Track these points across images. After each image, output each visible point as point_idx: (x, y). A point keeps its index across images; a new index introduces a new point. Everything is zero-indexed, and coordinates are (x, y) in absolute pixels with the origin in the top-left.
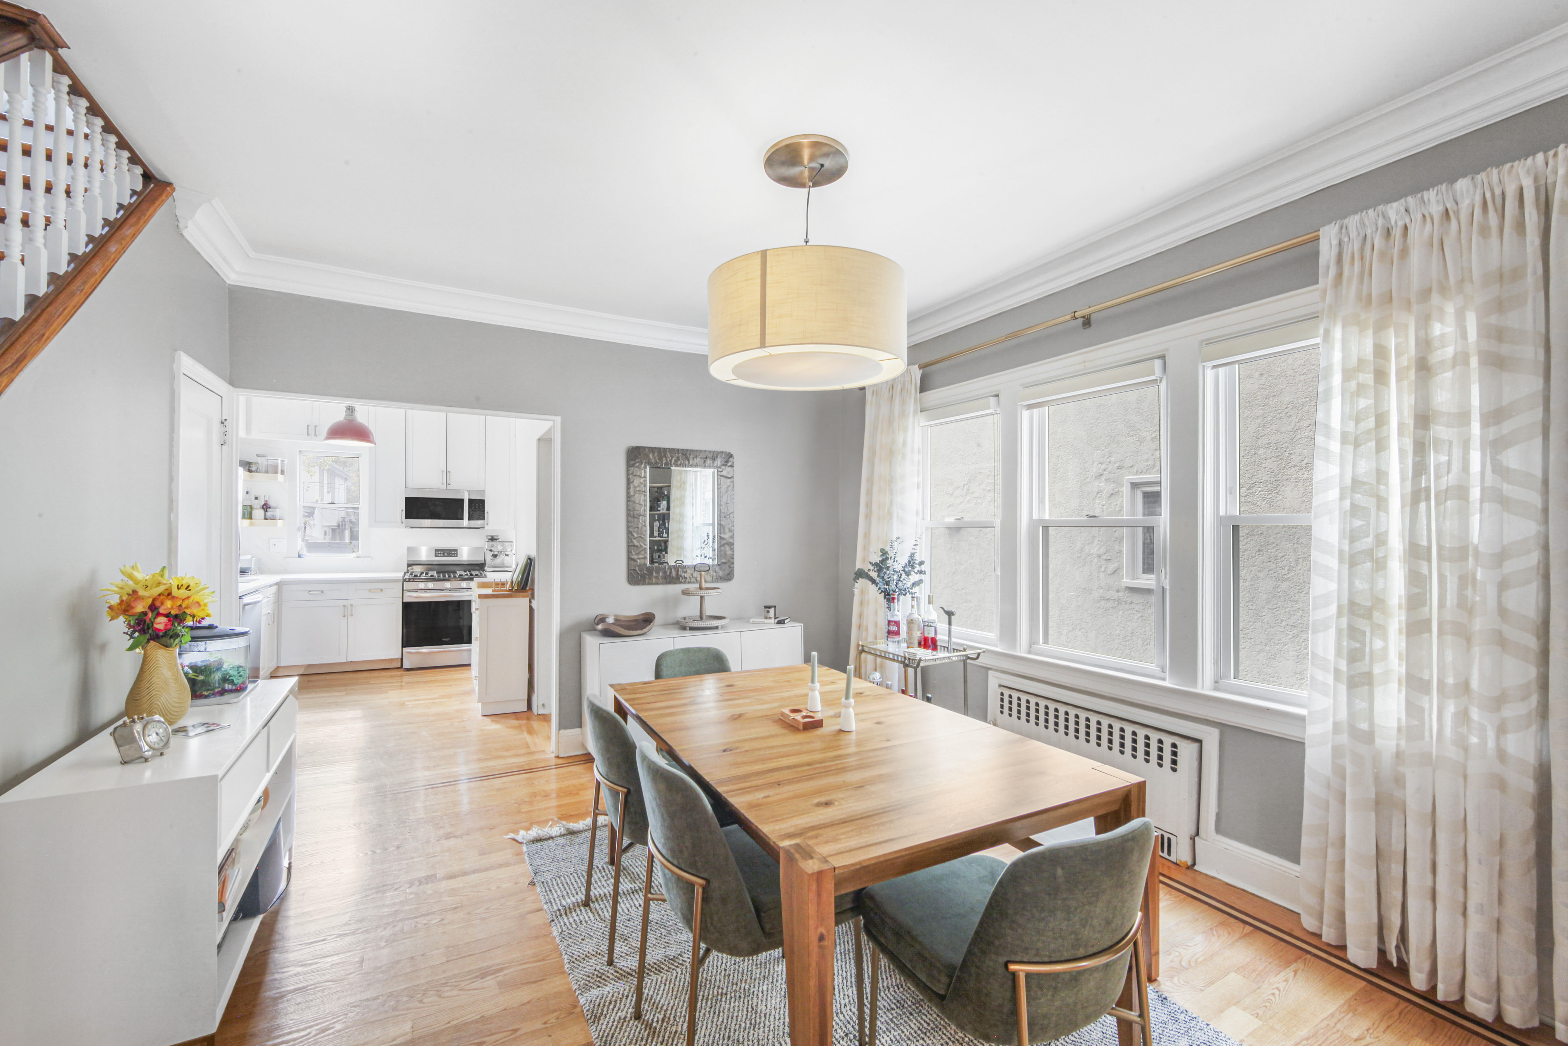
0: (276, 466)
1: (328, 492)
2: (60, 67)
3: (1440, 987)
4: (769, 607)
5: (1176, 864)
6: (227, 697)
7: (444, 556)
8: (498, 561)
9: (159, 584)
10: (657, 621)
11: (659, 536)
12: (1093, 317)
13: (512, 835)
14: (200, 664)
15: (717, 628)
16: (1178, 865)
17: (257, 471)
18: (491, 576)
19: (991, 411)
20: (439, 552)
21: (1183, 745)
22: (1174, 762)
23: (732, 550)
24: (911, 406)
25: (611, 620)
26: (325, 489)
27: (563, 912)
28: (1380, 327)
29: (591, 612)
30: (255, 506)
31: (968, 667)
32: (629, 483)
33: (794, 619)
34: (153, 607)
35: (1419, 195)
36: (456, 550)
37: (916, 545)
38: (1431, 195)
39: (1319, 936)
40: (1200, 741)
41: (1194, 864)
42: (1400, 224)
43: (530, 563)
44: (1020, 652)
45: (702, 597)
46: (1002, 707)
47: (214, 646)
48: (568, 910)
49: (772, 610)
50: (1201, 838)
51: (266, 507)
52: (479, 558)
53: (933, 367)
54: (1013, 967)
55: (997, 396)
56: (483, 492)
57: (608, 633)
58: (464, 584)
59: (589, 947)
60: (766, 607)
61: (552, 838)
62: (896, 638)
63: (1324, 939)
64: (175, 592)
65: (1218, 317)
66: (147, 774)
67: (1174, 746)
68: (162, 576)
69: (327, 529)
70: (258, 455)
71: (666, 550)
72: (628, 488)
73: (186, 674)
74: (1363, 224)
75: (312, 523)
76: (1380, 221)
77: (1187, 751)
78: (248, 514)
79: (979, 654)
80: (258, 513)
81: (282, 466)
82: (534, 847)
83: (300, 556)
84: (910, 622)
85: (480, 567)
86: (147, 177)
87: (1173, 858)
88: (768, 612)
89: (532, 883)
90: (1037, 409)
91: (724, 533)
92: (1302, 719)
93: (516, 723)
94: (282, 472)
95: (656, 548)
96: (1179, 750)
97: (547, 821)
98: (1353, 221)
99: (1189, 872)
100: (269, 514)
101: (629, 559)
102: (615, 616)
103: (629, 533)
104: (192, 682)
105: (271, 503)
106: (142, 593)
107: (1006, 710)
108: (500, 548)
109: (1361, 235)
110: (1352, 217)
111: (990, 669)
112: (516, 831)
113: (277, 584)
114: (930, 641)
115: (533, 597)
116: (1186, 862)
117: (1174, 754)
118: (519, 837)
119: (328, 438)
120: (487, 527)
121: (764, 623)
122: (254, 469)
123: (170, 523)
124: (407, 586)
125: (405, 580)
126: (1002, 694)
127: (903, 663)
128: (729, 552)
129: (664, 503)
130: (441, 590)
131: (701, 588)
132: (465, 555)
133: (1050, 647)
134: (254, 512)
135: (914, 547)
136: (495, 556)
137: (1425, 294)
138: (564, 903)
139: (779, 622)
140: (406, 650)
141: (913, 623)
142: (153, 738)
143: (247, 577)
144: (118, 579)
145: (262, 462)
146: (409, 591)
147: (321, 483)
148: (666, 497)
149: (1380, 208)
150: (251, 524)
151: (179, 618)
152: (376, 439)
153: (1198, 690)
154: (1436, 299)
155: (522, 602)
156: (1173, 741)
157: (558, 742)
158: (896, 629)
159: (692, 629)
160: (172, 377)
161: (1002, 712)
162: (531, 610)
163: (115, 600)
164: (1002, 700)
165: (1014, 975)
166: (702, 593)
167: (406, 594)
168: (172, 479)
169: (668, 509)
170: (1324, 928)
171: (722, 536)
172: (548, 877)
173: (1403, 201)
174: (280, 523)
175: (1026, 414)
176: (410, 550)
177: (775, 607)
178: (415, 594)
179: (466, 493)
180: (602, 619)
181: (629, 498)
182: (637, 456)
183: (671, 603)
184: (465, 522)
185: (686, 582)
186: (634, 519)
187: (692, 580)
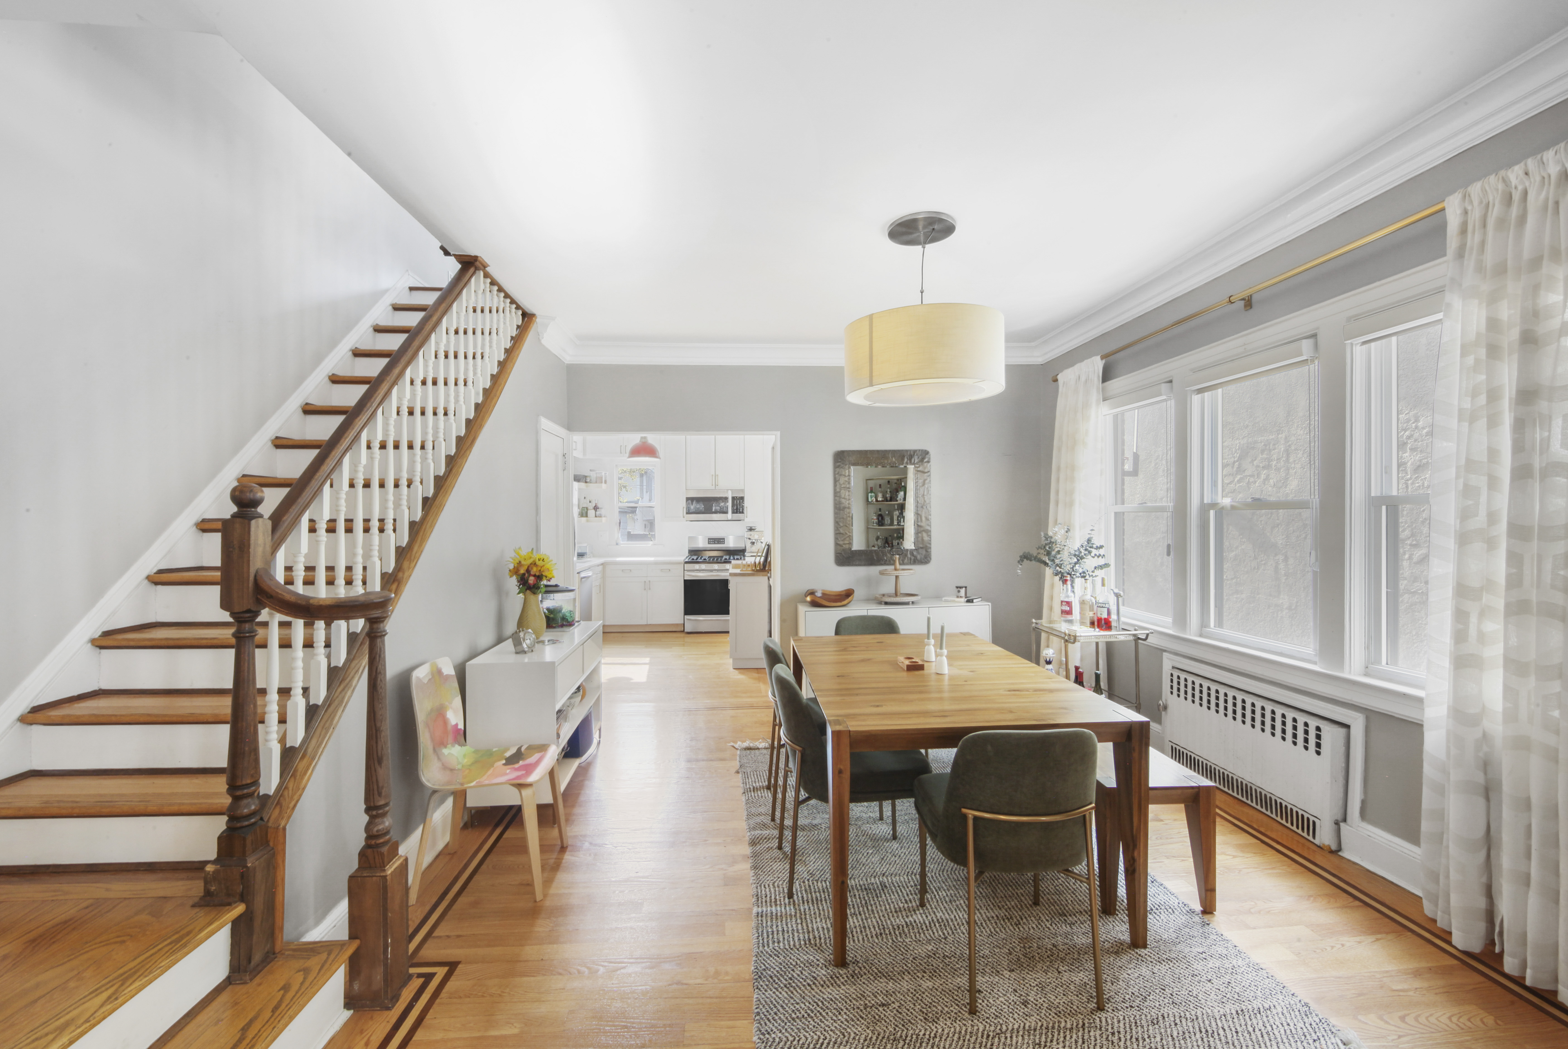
0: (602, 478)
1: (647, 492)
2: (487, 275)
3: (1529, 973)
4: (961, 587)
5: (1319, 847)
6: (565, 629)
7: (715, 543)
8: (750, 548)
9: (531, 558)
10: (856, 594)
12: (1255, 299)
13: (732, 744)
14: (551, 608)
15: (907, 603)
16: (1321, 848)
17: (590, 482)
18: (749, 560)
19: (1164, 397)
20: (712, 540)
21: (1328, 731)
22: (1318, 745)
23: (930, 536)
24: (1095, 396)
25: (819, 594)
26: (645, 491)
27: (752, 789)
28: (1493, 299)
29: (805, 587)
30: (589, 508)
31: (1140, 646)
32: (836, 481)
33: (985, 599)
34: (528, 571)
35: (1539, 157)
36: (724, 539)
37: (1092, 530)
38: (1549, 155)
39: (1435, 921)
40: (1348, 727)
41: (1340, 849)
42: (1520, 188)
43: (769, 549)
44: (1190, 635)
45: (897, 577)
46: (1172, 687)
47: (558, 596)
48: (755, 789)
49: (963, 591)
50: (1348, 825)
51: (596, 508)
52: (740, 545)
53: (1117, 355)
54: (964, 810)
55: (1171, 382)
56: (743, 491)
57: (815, 604)
58: (727, 566)
59: (762, 810)
60: (957, 587)
61: (758, 749)
62: (1069, 617)
63: (1439, 924)
64: (538, 563)
65: (1365, 291)
66: (526, 659)
67: (1318, 729)
68: (532, 553)
69: (647, 523)
70: (591, 470)
71: (902, 537)
72: (835, 485)
73: (545, 613)
74: (1484, 191)
75: (636, 518)
76: (1501, 186)
77: (1330, 733)
78: (584, 513)
79: (1147, 635)
80: (591, 513)
81: (605, 477)
82: (744, 752)
83: (617, 544)
84: (1082, 603)
85: (741, 552)
86: (525, 315)
87: (1317, 841)
88: (959, 592)
89: (738, 772)
90: (1210, 393)
91: (921, 521)
92: (1420, 700)
93: (756, 675)
94: (605, 482)
95: (895, 535)
96: (1322, 734)
97: (759, 739)
98: (1475, 190)
99: (1332, 857)
100: (598, 513)
101: (837, 545)
102: (823, 590)
103: (837, 523)
104: (548, 618)
105: (599, 505)
106: (523, 562)
107: (1175, 690)
108: (756, 537)
109: (1484, 203)
110: (1475, 184)
111: (1165, 651)
112: (735, 742)
113: (602, 564)
114: (1103, 622)
115: (769, 575)
116: (1329, 846)
117: (1318, 737)
118: (737, 746)
119: (630, 457)
120: (746, 520)
121: (954, 601)
122: (588, 480)
123: (537, 522)
124: (687, 566)
125: (686, 563)
126: (1172, 675)
127: (1063, 638)
128: (926, 538)
129: (902, 493)
130: (711, 571)
131: (896, 569)
132: (731, 543)
133: (1225, 632)
134: (589, 512)
135: (1090, 532)
136: (753, 543)
137: (1536, 263)
138: (754, 785)
139: (968, 601)
140: (687, 617)
141: (1084, 603)
142: (528, 642)
143: (585, 559)
144: (513, 554)
145: (593, 475)
146: (689, 571)
147: (642, 485)
148: (903, 488)
149: (1502, 173)
150: (587, 521)
151: (539, 577)
152: (661, 455)
153: (1345, 675)
154: (1547, 268)
155: (762, 580)
156: (1317, 725)
158: (1068, 609)
159: (886, 603)
160: (537, 433)
161: (1172, 693)
162: (769, 584)
163: (511, 567)
164: (1172, 681)
165: (965, 817)
166: (897, 573)
167: (686, 573)
168: (537, 495)
169: (905, 499)
170: (1439, 913)
171: (919, 524)
172: (749, 770)
173: (1522, 164)
174: (604, 519)
175: (1196, 399)
176: (691, 539)
177: (966, 587)
178: (693, 574)
179: (730, 492)
180: (812, 593)
181: (836, 494)
182: (842, 458)
183: (869, 582)
184: (730, 515)
185: (885, 564)
186: (840, 511)
187: (891, 562)
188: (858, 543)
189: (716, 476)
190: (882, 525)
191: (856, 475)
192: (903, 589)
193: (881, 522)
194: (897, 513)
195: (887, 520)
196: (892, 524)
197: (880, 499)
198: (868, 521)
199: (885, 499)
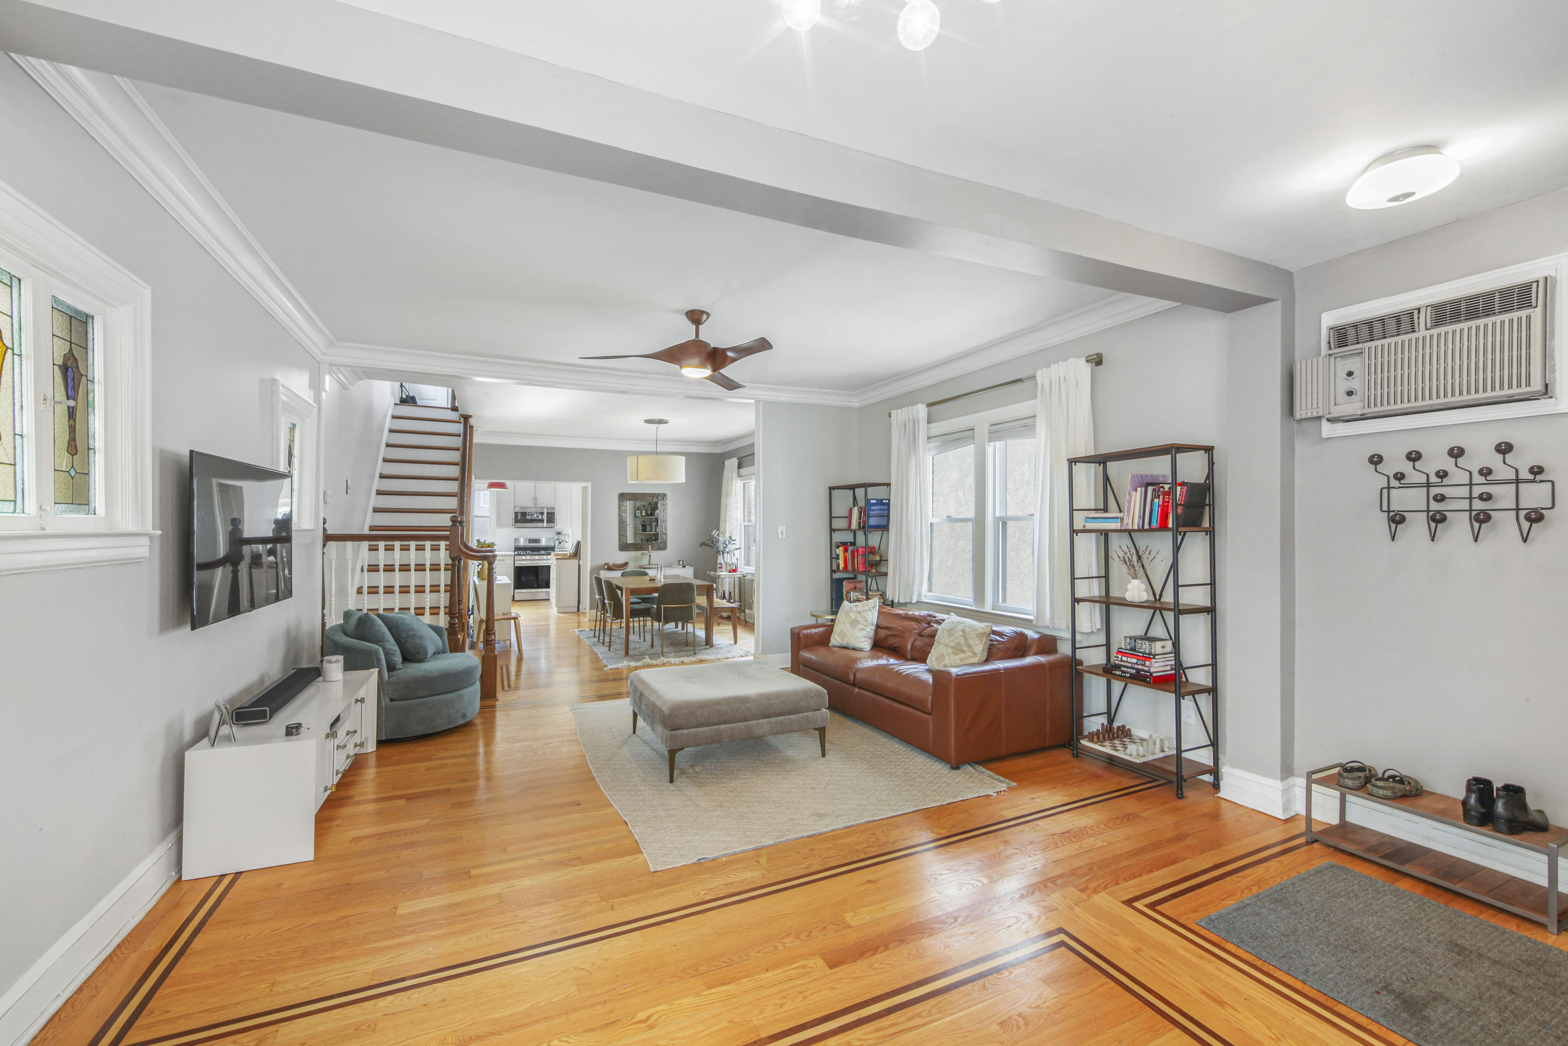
4: (680, 560)
7: (533, 543)
8: (562, 545)
10: (630, 563)
11: (655, 531)
15: (654, 568)
20: (531, 541)
23: (667, 535)
24: (736, 474)
25: (611, 564)
29: (602, 562)
32: (619, 508)
33: (690, 566)
36: (540, 539)
43: (578, 544)
45: (650, 556)
49: (680, 562)
52: (552, 544)
54: (661, 605)
56: (555, 507)
57: (610, 569)
58: (545, 557)
62: (721, 570)
72: (619, 511)
84: (726, 563)
85: (552, 549)
91: (662, 529)
93: (572, 614)
101: (620, 540)
102: (613, 563)
103: (620, 529)
108: (563, 538)
114: (733, 570)
115: (580, 559)
120: (556, 527)
121: (677, 566)
124: (516, 558)
125: (514, 556)
128: (665, 537)
130: (533, 560)
131: (650, 552)
132: (543, 543)
136: (560, 543)
139: (683, 567)
140: (516, 591)
146: (518, 560)
155: (575, 562)
157: (590, 615)
158: (721, 566)
159: (645, 568)
162: (579, 566)
165: (661, 607)
166: (650, 554)
167: (516, 562)
176: (516, 540)
177: (683, 560)
178: (519, 563)
179: (545, 510)
180: (607, 564)
181: (620, 515)
182: (623, 497)
183: (636, 559)
184: (545, 524)
185: (645, 550)
186: (622, 523)
187: (647, 549)
188: (630, 540)
189: (536, 498)
190: (645, 531)
191: (629, 505)
192: (653, 562)
193: (644, 530)
194: (654, 524)
195: (648, 528)
196: (651, 530)
197: (643, 514)
198: (635, 529)
199: (647, 515)
